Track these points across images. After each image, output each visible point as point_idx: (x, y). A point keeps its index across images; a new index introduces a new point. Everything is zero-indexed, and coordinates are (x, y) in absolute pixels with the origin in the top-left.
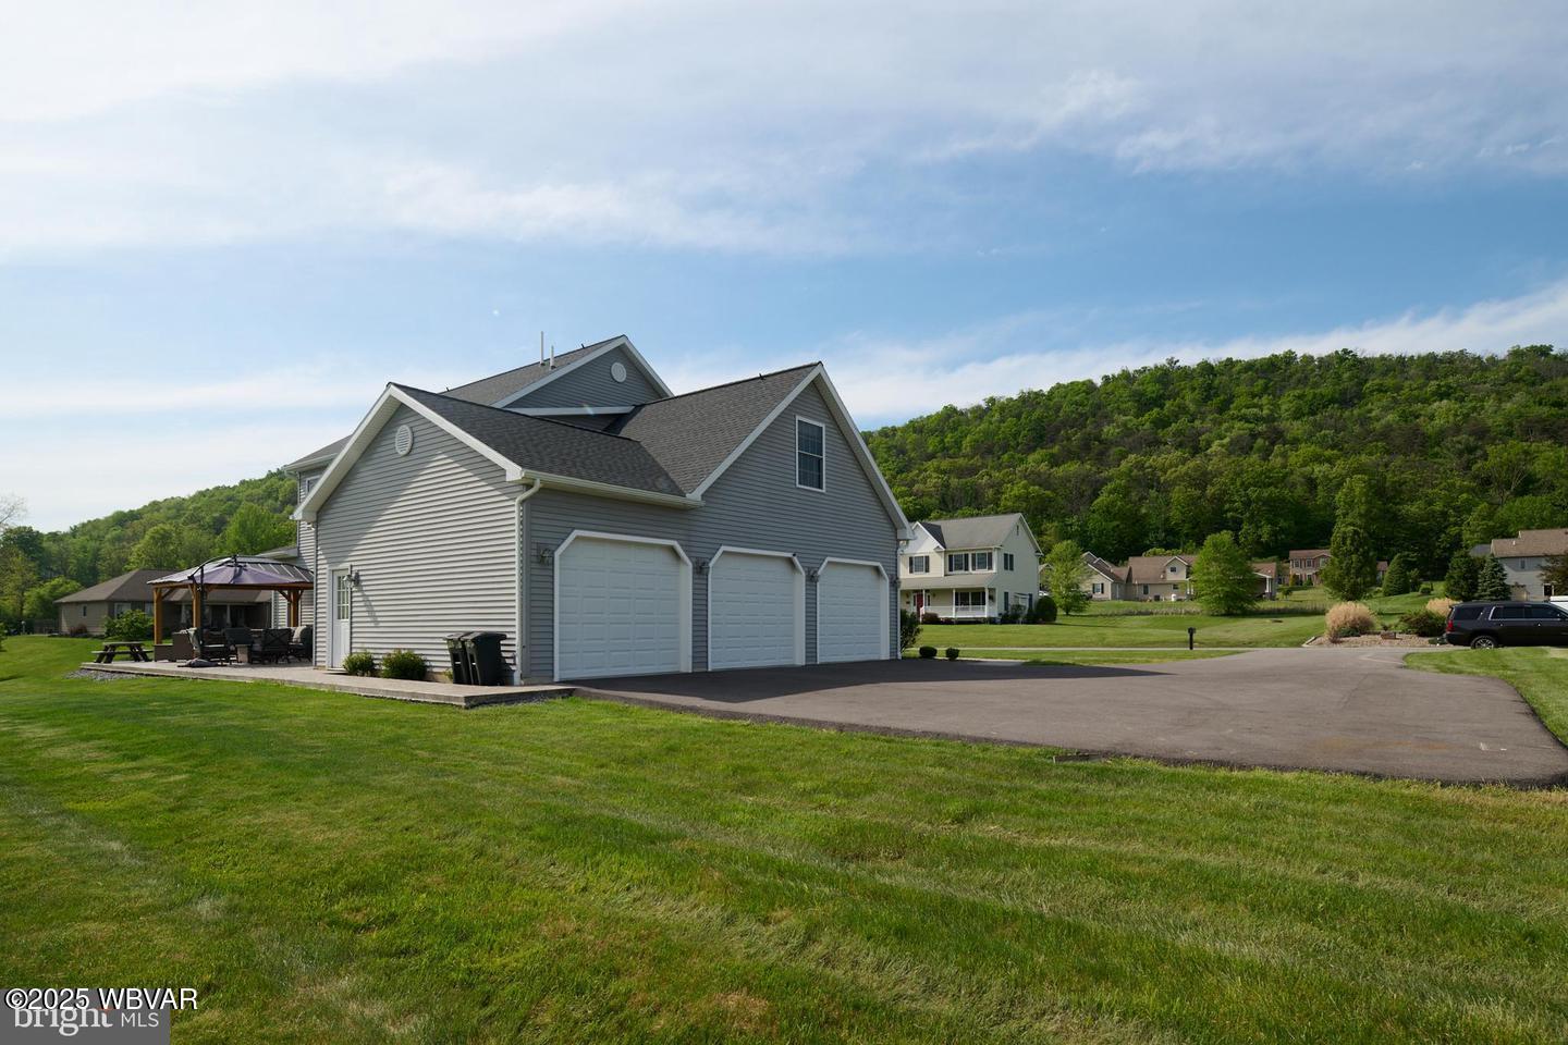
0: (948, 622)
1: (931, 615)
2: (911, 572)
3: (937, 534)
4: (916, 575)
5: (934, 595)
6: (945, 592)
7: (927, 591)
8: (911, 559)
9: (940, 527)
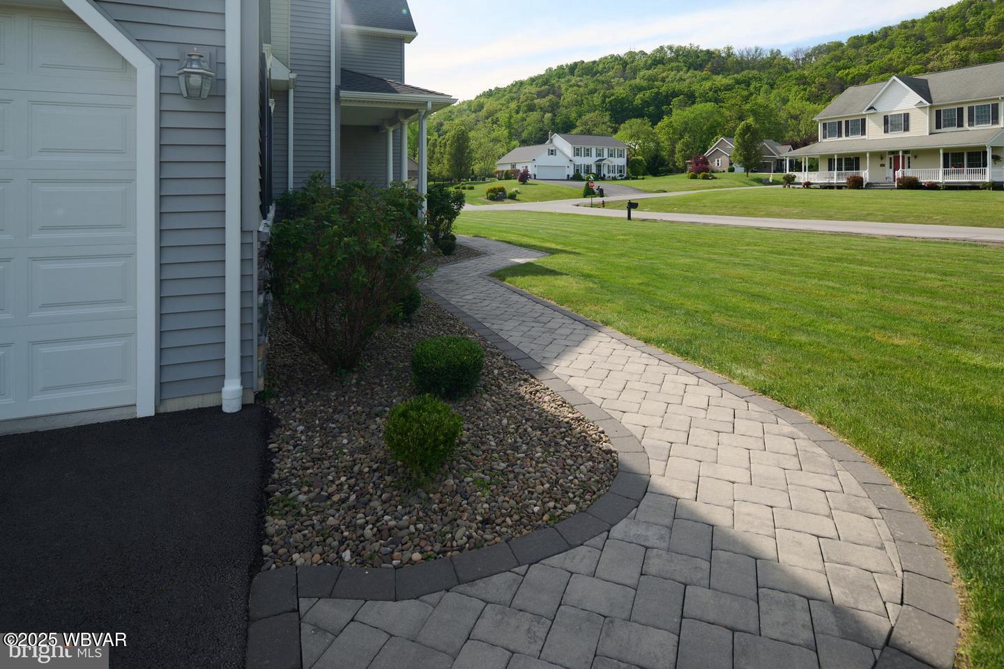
0: (933, 187)
1: (909, 178)
2: (886, 131)
3: (922, 90)
4: (891, 135)
5: (916, 157)
6: (931, 153)
7: (906, 152)
8: (886, 118)
9: (926, 81)
